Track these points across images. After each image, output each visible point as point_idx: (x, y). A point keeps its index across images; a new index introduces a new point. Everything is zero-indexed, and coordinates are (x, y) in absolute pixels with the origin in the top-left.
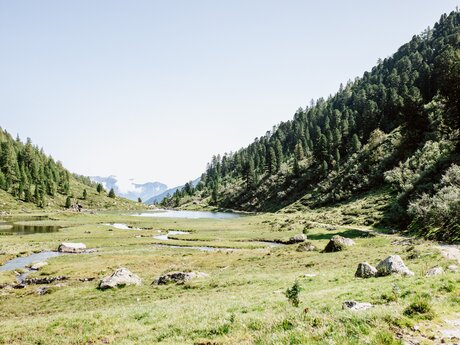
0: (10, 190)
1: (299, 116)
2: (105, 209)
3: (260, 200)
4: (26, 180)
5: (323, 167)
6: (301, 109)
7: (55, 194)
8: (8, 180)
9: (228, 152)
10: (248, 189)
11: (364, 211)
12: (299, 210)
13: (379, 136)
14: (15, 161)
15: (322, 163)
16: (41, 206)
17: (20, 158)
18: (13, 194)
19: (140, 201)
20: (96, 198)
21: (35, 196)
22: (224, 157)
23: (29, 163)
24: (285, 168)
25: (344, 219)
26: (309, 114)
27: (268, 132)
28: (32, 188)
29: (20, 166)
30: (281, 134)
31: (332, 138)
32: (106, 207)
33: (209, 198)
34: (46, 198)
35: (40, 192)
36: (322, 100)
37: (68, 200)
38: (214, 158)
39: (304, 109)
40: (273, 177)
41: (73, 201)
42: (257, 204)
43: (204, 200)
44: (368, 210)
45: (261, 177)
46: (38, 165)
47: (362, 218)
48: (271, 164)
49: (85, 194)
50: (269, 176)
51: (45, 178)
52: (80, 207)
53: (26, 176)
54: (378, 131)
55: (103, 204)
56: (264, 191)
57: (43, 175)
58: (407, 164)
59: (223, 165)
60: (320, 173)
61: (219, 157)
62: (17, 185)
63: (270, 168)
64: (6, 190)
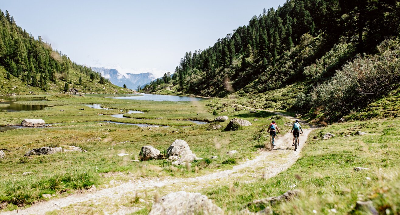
0: (21, 76)
1: (253, 22)
2: (95, 93)
3: (215, 89)
4: (34, 69)
5: (263, 63)
6: (255, 17)
7: (57, 80)
8: (19, 68)
9: (198, 50)
10: (208, 79)
11: (283, 97)
12: (241, 96)
13: (308, 38)
14: (25, 54)
15: (263, 60)
16: (44, 90)
17: (29, 52)
18: (23, 80)
19: (125, 87)
20: (90, 84)
21: (41, 81)
22: (195, 54)
23: (37, 56)
24: (237, 62)
25: (266, 104)
26: (261, 21)
27: (229, 34)
28: (38, 76)
29: (29, 58)
30: (237, 36)
31: (272, 40)
32: (97, 91)
33: (178, 86)
34: (49, 83)
35: (45, 79)
36: (272, 9)
37: (66, 85)
38: (187, 54)
39: (258, 16)
40: (226, 70)
41: (70, 86)
42: (212, 91)
43: (174, 87)
44: (285, 97)
45: (217, 70)
46: (43, 57)
47: (279, 104)
48: (225, 59)
49: (80, 80)
50: (223, 69)
51: (49, 68)
52: (76, 91)
53: (33, 66)
54: (307, 35)
55: (94, 89)
56: (219, 81)
57: (47, 66)
58: (321, 61)
59: (193, 60)
60: (261, 68)
61: (190, 54)
62: (26, 73)
63: (225, 63)
64: (17, 77)
